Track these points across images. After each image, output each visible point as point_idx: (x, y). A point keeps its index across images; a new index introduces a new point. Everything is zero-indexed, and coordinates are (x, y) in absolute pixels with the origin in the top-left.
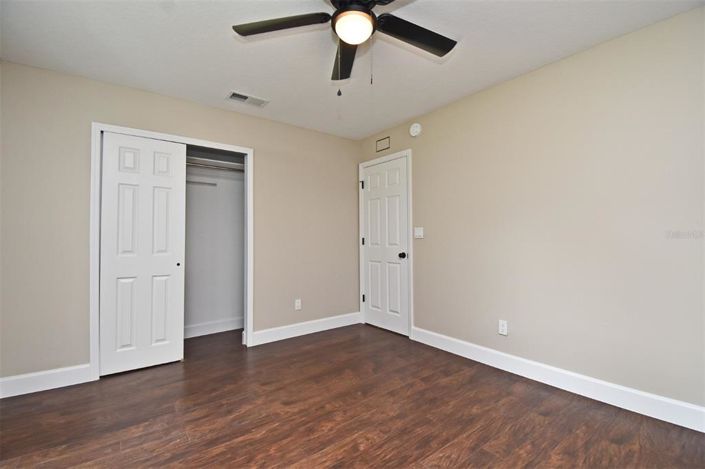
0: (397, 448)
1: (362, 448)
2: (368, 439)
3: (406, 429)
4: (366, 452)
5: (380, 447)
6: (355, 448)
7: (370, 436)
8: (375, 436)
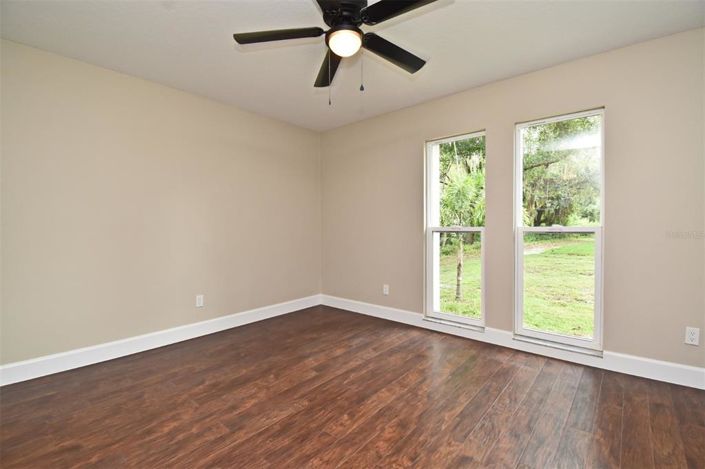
0: (314, 420)
1: (346, 417)
2: (342, 425)
3: (302, 441)
4: (342, 414)
5: (329, 419)
6: (351, 415)
7: (340, 428)
8: (335, 429)
